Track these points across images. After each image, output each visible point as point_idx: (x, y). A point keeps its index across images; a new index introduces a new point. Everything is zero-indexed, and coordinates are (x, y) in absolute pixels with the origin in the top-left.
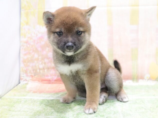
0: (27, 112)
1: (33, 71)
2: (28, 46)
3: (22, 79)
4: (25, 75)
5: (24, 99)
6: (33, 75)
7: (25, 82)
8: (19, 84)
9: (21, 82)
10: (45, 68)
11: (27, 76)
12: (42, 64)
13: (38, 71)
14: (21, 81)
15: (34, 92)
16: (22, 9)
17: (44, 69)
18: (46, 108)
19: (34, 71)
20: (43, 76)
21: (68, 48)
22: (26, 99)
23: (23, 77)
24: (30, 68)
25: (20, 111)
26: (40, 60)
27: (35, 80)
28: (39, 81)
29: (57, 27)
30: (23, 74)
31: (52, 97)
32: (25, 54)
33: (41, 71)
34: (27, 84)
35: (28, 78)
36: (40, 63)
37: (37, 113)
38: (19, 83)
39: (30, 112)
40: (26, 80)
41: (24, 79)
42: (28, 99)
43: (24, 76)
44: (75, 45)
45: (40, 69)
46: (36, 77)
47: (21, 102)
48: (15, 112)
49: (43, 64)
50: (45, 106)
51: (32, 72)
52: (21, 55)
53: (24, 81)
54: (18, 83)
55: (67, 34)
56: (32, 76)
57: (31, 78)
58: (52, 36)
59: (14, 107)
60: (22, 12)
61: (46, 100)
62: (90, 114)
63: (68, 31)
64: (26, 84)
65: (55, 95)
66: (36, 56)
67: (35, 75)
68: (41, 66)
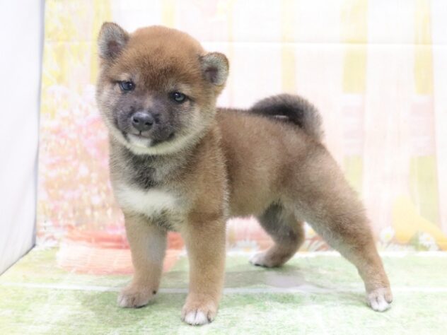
0: (70, 325)
1: (74, 212)
2: (62, 141)
3: (42, 234)
4: (49, 223)
5: (56, 290)
6: (73, 223)
7: (51, 244)
9: (40, 242)
10: (107, 205)
11: (58, 226)
12: (99, 193)
13: (88, 212)
14: (37, 238)
15: (80, 272)
17: (104, 207)
18: (121, 317)
19: (77, 214)
20: (102, 228)
21: (137, 124)
22: (60, 290)
23: (45, 228)
24: (65, 205)
25: (48, 323)
26: (94, 181)
27: (80, 239)
28: (89, 241)
29: (125, 69)
30: (45, 222)
32: (53, 166)
33: (96, 214)
34: (56, 248)
35: (59, 234)
36: (95, 190)
37: (96, 330)
38: (34, 246)
39: (76, 326)
40: (53, 238)
41: (47, 235)
42: (65, 290)
43: (46, 225)
44: (157, 121)
45: (93, 208)
46: (80, 229)
47: (47, 297)
48: (36, 324)
49: (103, 195)
50: (118, 311)
51: (71, 215)
52: (42, 168)
53: (47, 239)
54: (31, 246)
55: (145, 91)
56: (70, 227)
57: (66, 233)
58: (107, 90)
59: (30, 311)
62: (198, 325)
63: (148, 85)
64: (53, 248)
66: (83, 171)
67: (78, 225)
68: (97, 201)
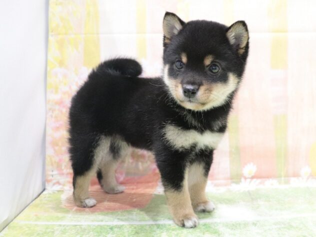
2: (64, 110)
3: (50, 181)
4: (55, 172)
5: (60, 225)
7: (57, 188)
8: (44, 193)
9: (48, 186)
11: (62, 174)
14: (47, 184)
16: (50, 33)
22: (64, 226)
23: (52, 176)
30: (52, 171)
31: (118, 219)
32: (57, 129)
34: (61, 191)
35: (63, 180)
38: (44, 190)
40: (58, 183)
41: (54, 181)
42: (68, 226)
43: (53, 174)
47: (53, 232)
52: (49, 130)
53: (54, 184)
54: (42, 190)
56: (71, 175)
57: (68, 179)
60: (50, 38)
61: (108, 226)
64: (59, 191)
65: (124, 216)
